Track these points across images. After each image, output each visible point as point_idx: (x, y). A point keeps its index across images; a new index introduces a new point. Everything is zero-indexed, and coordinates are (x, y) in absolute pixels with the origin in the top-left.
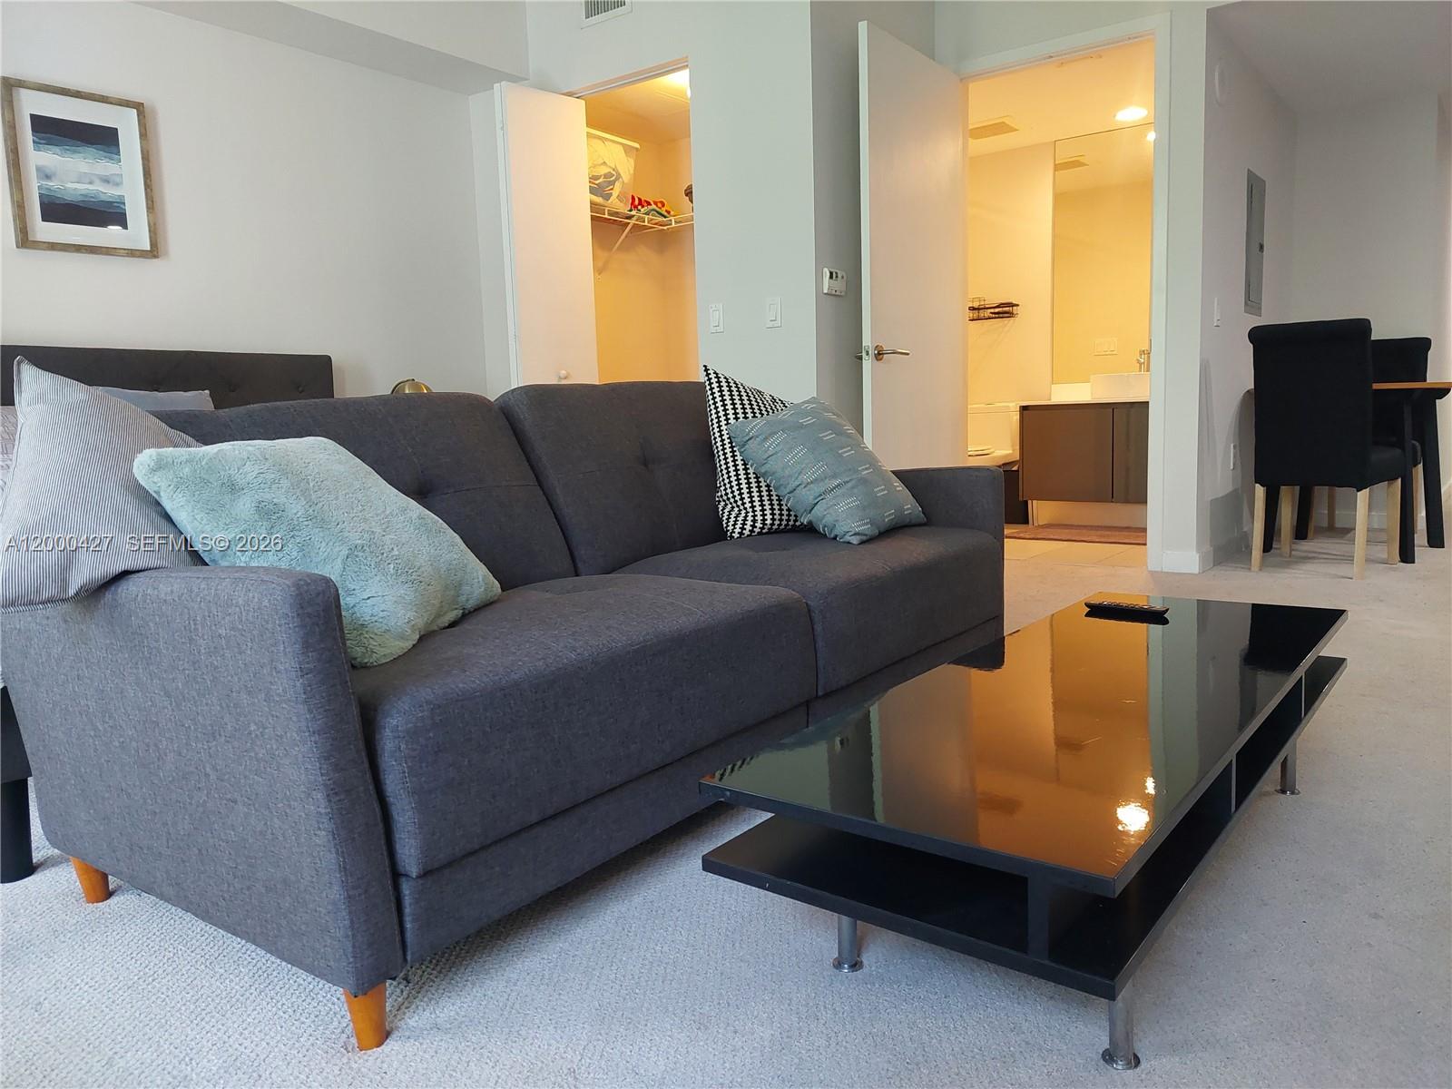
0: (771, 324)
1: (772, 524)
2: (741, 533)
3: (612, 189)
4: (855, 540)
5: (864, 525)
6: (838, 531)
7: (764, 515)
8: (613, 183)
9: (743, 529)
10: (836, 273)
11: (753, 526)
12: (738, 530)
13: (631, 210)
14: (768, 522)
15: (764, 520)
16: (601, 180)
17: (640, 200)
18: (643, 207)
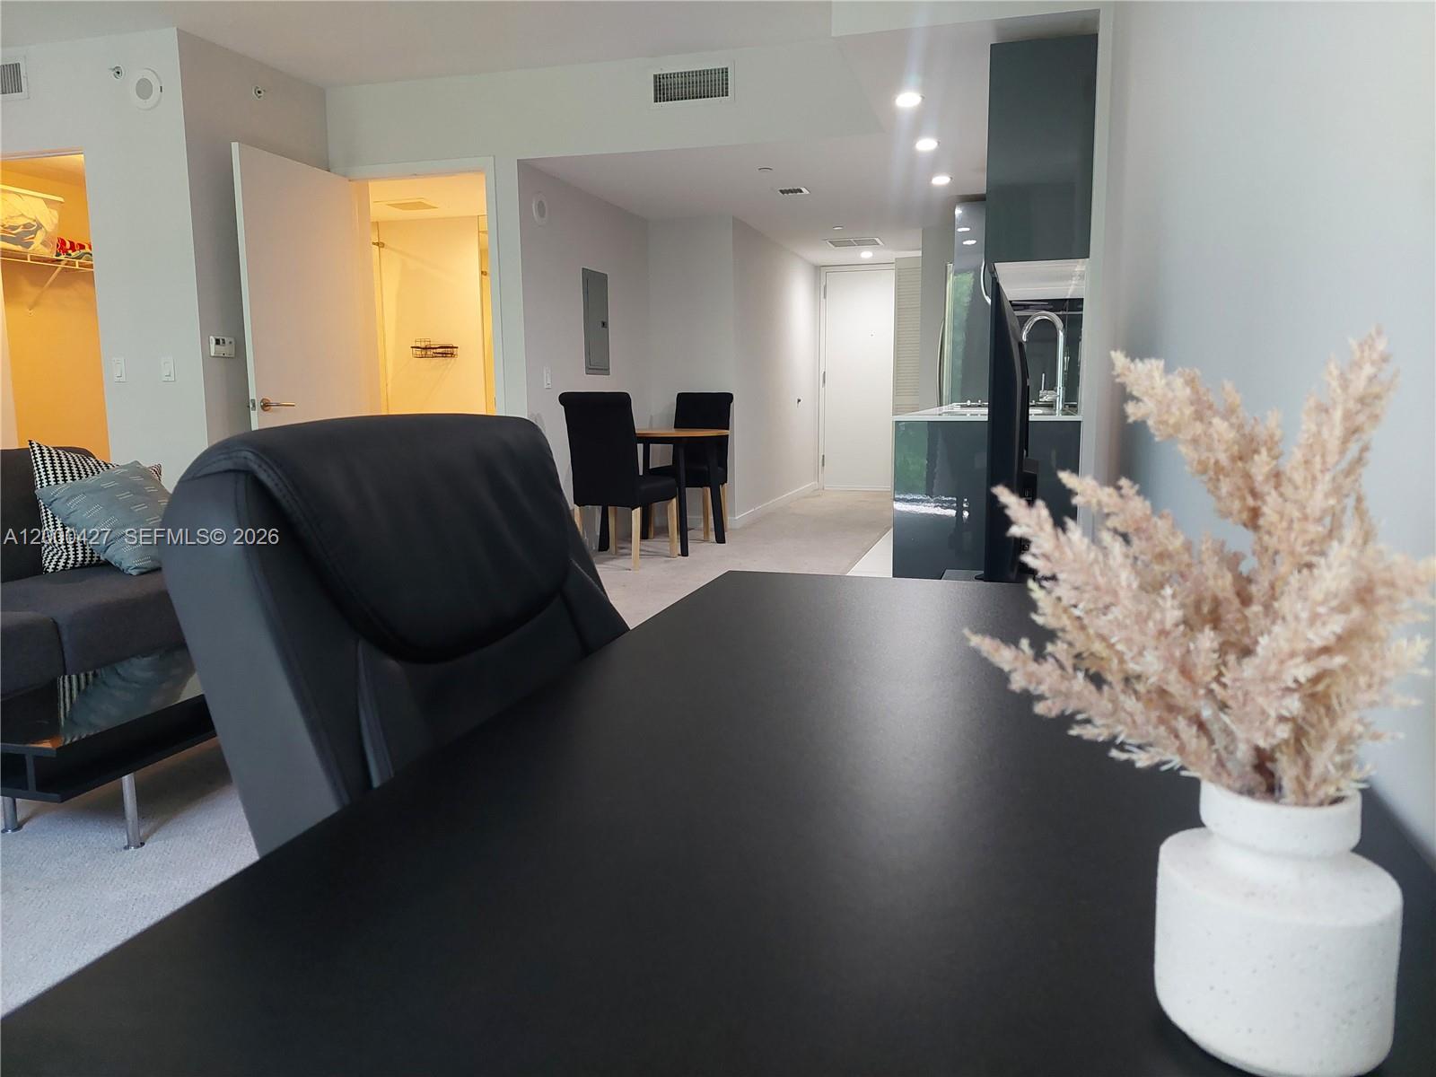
0: (166, 379)
1: (84, 561)
2: (55, 569)
3: (33, 238)
4: (134, 572)
5: (145, 560)
6: (124, 566)
7: (76, 554)
8: (35, 232)
9: (56, 565)
10: (223, 340)
11: (66, 563)
12: (52, 566)
13: (58, 255)
14: (80, 559)
15: (76, 558)
16: (19, 230)
17: (72, 243)
18: (74, 251)
